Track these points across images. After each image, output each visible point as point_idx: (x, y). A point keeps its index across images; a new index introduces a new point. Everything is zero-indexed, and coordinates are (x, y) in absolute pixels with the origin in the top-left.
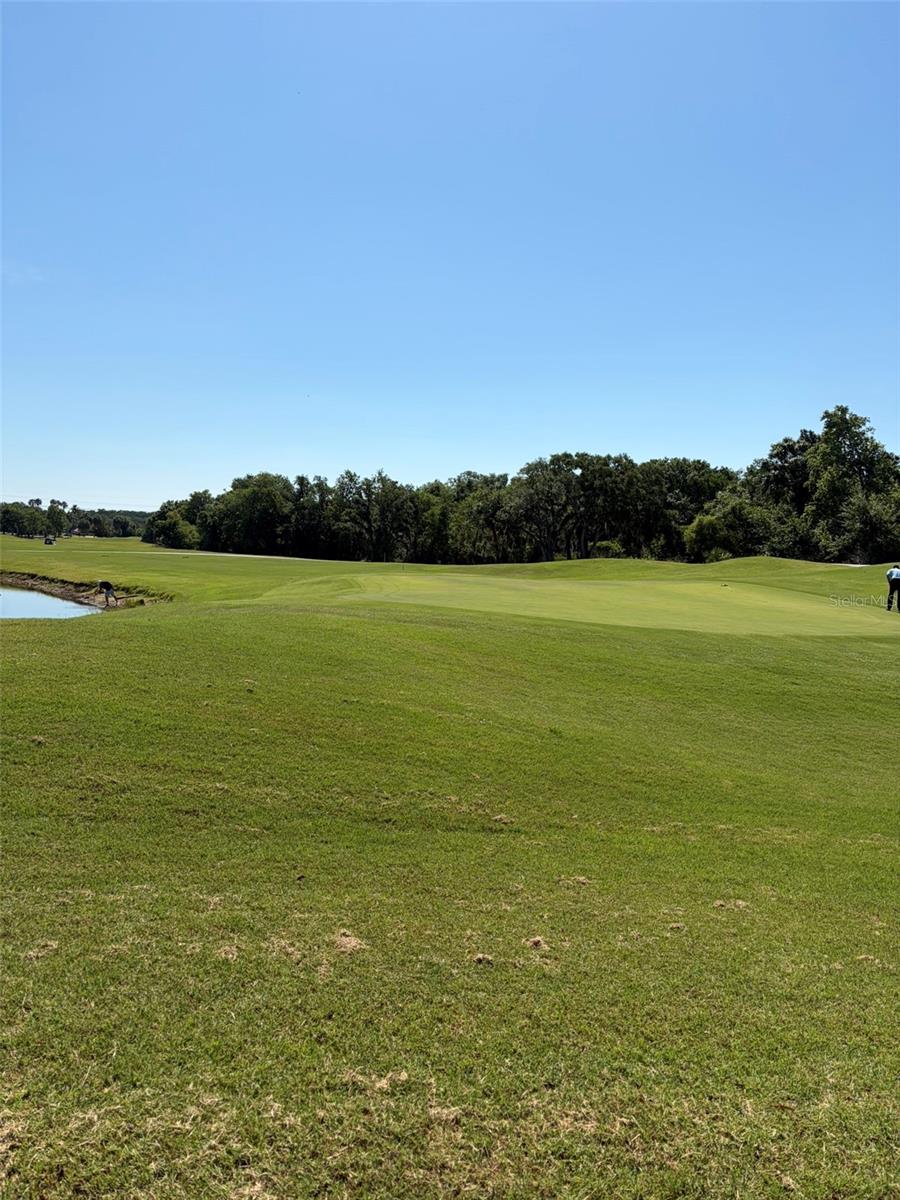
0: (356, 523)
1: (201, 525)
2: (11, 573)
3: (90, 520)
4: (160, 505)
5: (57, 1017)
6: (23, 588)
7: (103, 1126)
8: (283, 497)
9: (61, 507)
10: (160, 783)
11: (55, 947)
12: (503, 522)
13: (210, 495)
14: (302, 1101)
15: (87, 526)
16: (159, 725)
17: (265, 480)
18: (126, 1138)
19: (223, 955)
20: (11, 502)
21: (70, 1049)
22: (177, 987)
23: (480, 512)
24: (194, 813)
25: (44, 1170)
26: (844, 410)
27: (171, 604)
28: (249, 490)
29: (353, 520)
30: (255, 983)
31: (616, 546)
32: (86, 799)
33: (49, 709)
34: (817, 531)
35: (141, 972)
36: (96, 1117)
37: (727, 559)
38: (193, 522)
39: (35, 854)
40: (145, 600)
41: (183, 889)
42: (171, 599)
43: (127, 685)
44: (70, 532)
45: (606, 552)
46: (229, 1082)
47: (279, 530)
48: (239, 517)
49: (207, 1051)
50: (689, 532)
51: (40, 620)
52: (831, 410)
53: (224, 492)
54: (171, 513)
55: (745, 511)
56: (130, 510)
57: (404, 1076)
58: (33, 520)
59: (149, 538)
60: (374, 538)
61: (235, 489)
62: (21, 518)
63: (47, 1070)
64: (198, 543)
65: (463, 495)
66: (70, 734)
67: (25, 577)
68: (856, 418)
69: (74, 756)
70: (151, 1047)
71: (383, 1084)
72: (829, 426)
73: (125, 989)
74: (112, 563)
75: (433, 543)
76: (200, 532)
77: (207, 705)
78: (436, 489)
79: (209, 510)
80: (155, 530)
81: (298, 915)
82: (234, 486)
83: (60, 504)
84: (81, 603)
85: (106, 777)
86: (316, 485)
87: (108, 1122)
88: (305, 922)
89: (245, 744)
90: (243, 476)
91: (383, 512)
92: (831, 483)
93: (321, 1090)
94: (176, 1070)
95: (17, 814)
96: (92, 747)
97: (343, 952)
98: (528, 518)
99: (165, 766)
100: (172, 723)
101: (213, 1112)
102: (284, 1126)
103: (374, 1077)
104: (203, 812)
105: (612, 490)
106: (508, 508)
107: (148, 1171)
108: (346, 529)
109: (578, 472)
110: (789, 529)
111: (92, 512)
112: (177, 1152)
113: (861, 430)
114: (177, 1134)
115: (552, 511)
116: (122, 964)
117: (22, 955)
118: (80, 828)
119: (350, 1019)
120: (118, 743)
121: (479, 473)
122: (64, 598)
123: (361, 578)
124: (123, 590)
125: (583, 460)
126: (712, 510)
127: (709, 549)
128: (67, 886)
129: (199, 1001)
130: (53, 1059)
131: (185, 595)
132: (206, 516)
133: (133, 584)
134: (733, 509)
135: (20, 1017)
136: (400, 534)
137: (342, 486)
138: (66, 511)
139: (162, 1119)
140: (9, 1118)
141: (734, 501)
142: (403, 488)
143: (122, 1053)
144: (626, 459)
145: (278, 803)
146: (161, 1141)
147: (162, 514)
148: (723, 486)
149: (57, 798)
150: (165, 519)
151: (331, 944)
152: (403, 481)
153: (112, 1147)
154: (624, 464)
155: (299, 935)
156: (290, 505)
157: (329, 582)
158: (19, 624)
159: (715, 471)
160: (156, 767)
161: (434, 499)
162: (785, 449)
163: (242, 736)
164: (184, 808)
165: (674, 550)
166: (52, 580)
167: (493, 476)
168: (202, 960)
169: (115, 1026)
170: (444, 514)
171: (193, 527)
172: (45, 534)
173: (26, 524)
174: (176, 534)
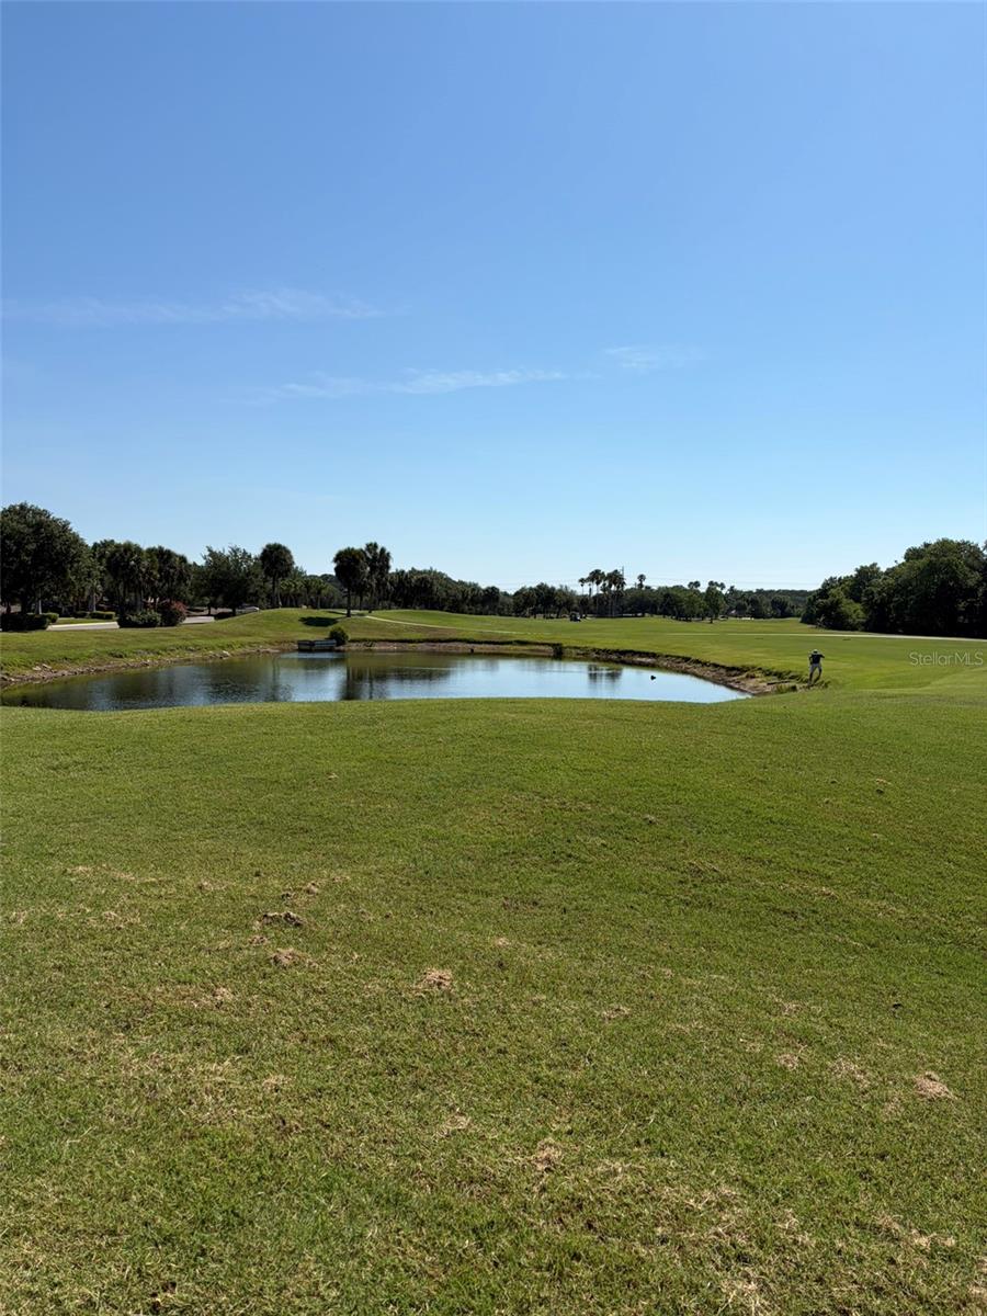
1: (867, 602)
2: (667, 656)
3: (748, 601)
4: (822, 583)
5: (611, 1074)
6: (678, 672)
7: (624, 1179)
8: (969, 566)
9: (719, 589)
10: (762, 879)
11: (626, 1012)
13: (878, 568)
14: (823, 1226)
15: (744, 608)
16: (771, 818)
17: (945, 547)
18: (642, 1196)
19: (783, 1062)
20: (672, 586)
21: (615, 1104)
22: (728, 1080)
24: (793, 914)
25: (567, 1198)
27: (824, 691)
28: (925, 561)
30: (808, 1098)
32: (686, 882)
33: (664, 790)
35: (696, 1055)
36: (620, 1170)
38: (857, 600)
39: (629, 926)
40: (798, 686)
41: (759, 988)
42: (826, 686)
43: (744, 773)
44: (727, 614)
46: (752, 1182)
47: (962, 605)
48: (912, 593)
49: (738, 1146)
51: (673, 703)
53: (895, 565)
54: (833, 591)
56: (790, 589)
57: (951, 1242)
58: (691, 603)
59: (808, 619)
61: (907, 561)
62: (681, 601)
63: (592, 1116)
64: (863, 624)
66: (680, 817)
67: (679, 660)
69: (680, 839)
70: (687, 1125)
71: (924, 1241)
73: (677, 1067)
74: (764, 647)
76: (866, 611)
77: (827, 802)
79: (876, 587)
80: (815, 610)
81: (881, 1043)
82: (908, 557)
83: (718, 585)
84: (732, 688)
85: (707, 864)
87: (629, 1177)
88: (886, 1053)
89: (863, 850)
90: (918, 544)
93: (848, 1224)
94: (704, 1154)
95: (621, 887)
96: (699, 833)
97: (922, 1096)
99: (770, 862)
100: (785, 817)
101: (728, 1203)
102: (795, 1242)
103: (914, 1231)
104: (803, 915)
107: (654, 1232)
111: (750, 592)
112: (684, 1226)
114: (687, 1210)
116: (682, 1044)
117: (598, 1014)
118: (675, 910)
119: (906, 1166)
120: (725, 831)
122: (715, 682)
124: (776, 675)
128: (651, 960)
129: (745, 1098)
130: (599, 1108)
131: (841, 682)
132: (872, 593)
133: (787, 669)
135: (582, 1065)
138: (724, 592)
139: (678, 1192)
140: (551, 1145)
143: (659, 1121)
145: (890, 921)
146: (672, 1212)
147: (823, 592)
149: (659, 878)
150: (827, 597)
151: (910, 1084)
153: (628, 1200)
155: (875, 1064)
156: (977, 575)
158: (652, 706)
160: (761, 861)
163: (861, 840)
164: (784, 908)
166: (704, 664)
168: (759, 1061)
169: (659, 1096)
171: (858, 606)
172: (702, 617)
173: (685, 606)
174: (839, 613)
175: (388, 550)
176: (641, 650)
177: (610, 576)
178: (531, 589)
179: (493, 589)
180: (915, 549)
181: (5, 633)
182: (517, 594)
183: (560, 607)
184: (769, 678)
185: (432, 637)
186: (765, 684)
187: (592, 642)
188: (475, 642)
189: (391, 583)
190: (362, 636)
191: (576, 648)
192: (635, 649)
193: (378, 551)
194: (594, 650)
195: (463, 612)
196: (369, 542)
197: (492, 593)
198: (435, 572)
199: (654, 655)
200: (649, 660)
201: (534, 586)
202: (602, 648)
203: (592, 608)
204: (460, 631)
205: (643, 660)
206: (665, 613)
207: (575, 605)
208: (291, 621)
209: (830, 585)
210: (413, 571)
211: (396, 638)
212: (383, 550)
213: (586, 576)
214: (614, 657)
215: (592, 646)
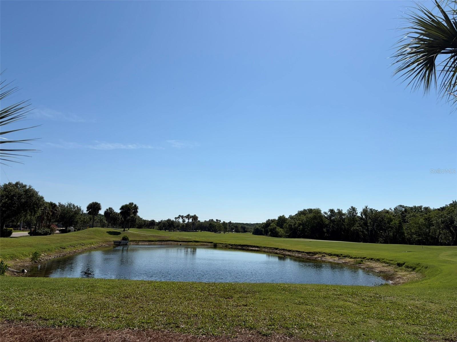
13: (285, 217)
38: (281, 227)
47: (325, 230)
54: (270, 224)
62: (215, 226)
75: (396, 235)
76: (284, 231)
86: (337, 212)
108: (357, 230)
136: (381, 232)
137: (349, 212)
156: (328, 221)
170: (401, 223)
174: (276, 232)
175: (137, 205)
178: (165, 221)
181: (3, 238)
185: (161, 239)
188: (177, 241)
190: (134, 239)
191: (221, 244)
193: (133, 205)
194: (230, 245)
196: (130, 202)
199: (257, 247)
205: (254, 249)
208: (104, 233)
211: (146, 240)
212: (135, 205)
215: (229, 243)
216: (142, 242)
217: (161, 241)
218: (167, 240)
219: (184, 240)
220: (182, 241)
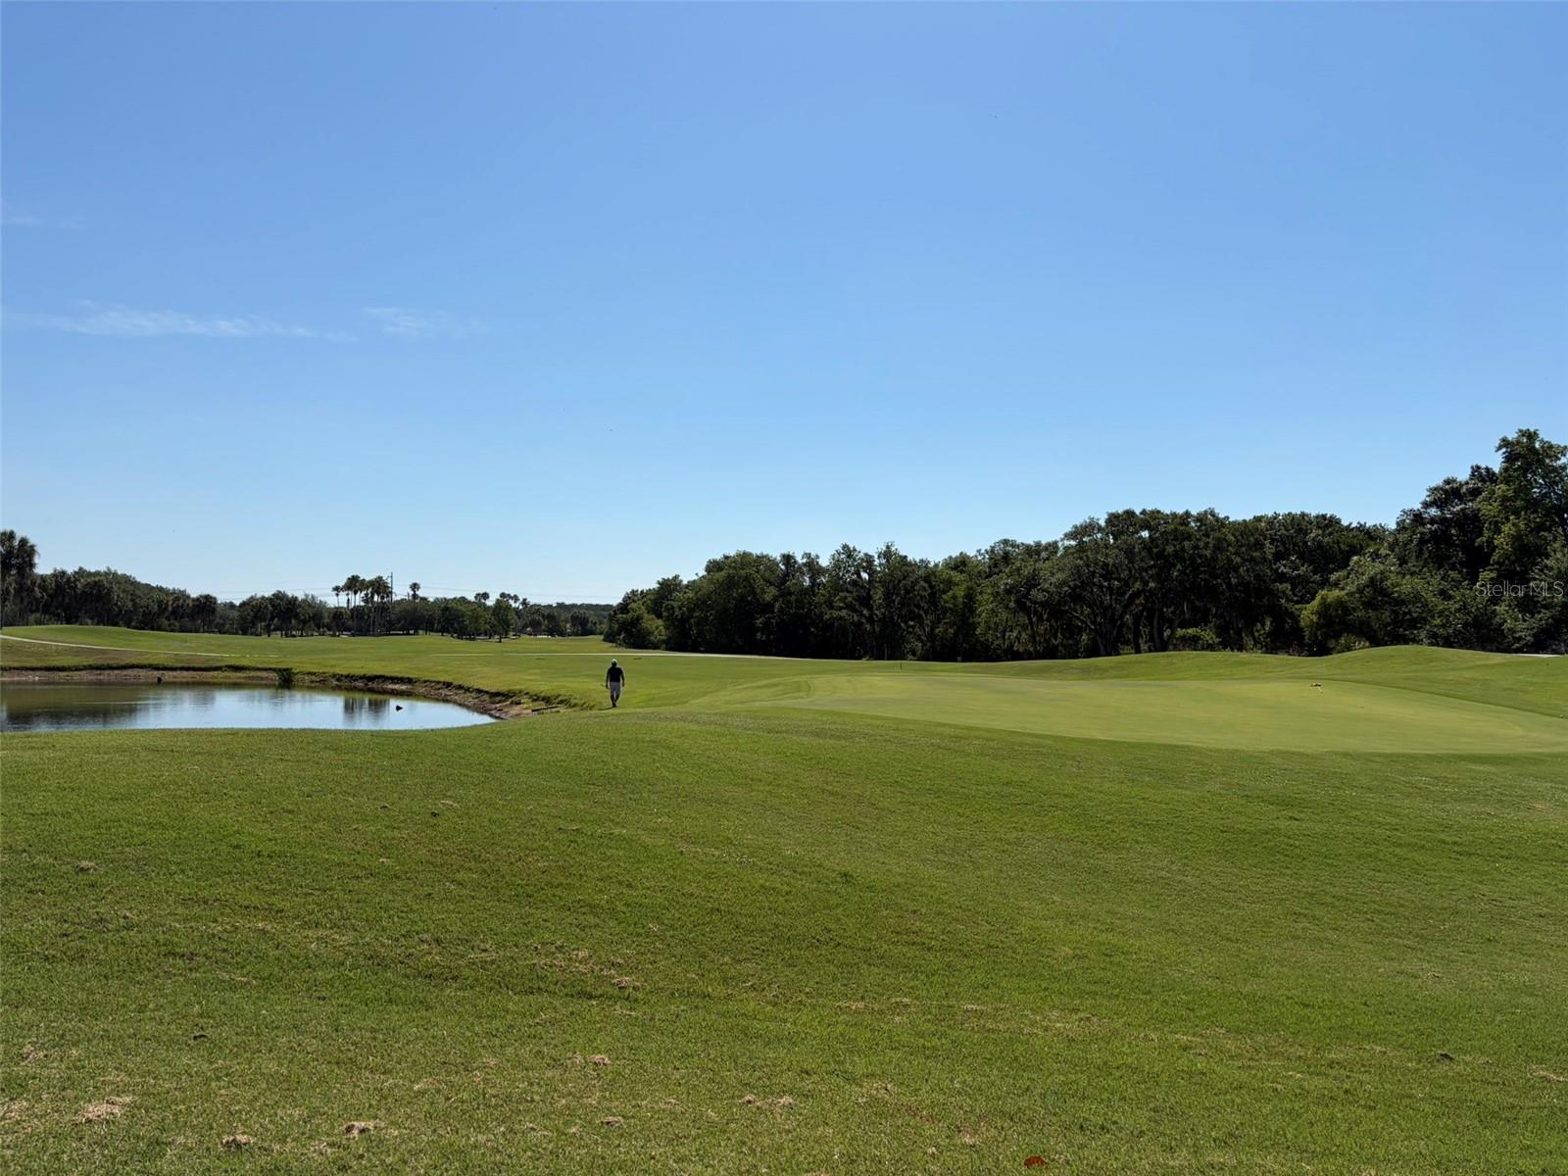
0: (854, 610)
1: (668, 618)
2: (425, 682)
3: (543, 616)
6: (437, 700)
8: (765, 580)
9: (510, 601)
12: (1041, 604)
13: (681, 581)
15: (539, 623)
17: (745, 559)
20: (452, 597)
23: (1008, 592)
26: (1531, 436)
28: (724, 574)
29: (850, 607)
31: (1208, 635)
34: (1500, 609)
37: (1363, 648)
38: (659, 616)
42: (590, 709)
44: (520, 631)
45: (1193, 643)
47: (759, 622)
48: (711, 607)
50: (1308, 613)
52: (1512, 436)
53: (696, 578)
54: (633, 605)
55: (1389, 583)
56: (594, 603)
58: (476, 618)
59: (610, 638)
60: (877, 629)
61: (708, 573)
62: (462, 616)
64: (663, 641)
65: (997, 570)
67: (439, 686)
68: (1551, 447)
72: (1510, 459)
75: (956, 634)
76: (666, 628)
78: (961, 564)
79: (678, 599)
80: (616, 626)
82: (708, 569)
83: (512, 598)
84: (492, 716)
86: (804, 565)
90: (718, 556)
91: (887, 596)
92: (1517, 538)
98: (1076, 597)
105: (1192, 558)
106: (1046, 586)
108: (841, 618)
109: (1145, 534)
110: (1457, 606)
111: (550, 606)
113: (1559, 463)
115: (1110, 588)
121: (1019, 541)
123: (819, 681)
124: (543, 700)
125: (1152, 519)
126: (1342, 584)
127: (1337, 637)
132: (673, 608)
133: (555, 693)
134: (1372, 580)
136: (912, 623)
137: (837, 564)
138: (516, 605)
141: (1373, 569)
142: (916, 564)
144: (1213, 515)
147: (624, 607)
148: (1362, 548)
150: (628, 612)
152: (914, 555)
154: (1209, 523)
156: (772, 591)
157: (776, 685)
159: (1348, 528)
161: (957, 577)
162: (1447, 494)
165: (1287, 639)
166: (468, 690)
167: (1038, 544)
170: (970, 597)
171: (660, 622)
172: (490, 634)
173: (467, 622)
174: (640, 630)
175: (32, 541)
176: (395, 675)
177: (372, 583)
179: (208, 598)
180: (715, 561)
182: (243, 604)
183: (304, 622)
184: (536, 703)
185: (100, 662)
186: (530, 711)
187: (332, 666)
188: (165, 669)
189: (43, 588)
191: (309, 673)
192: (388, 674)
193: (16, 543)
194: (334, 676)
195: (159, 629)
197: (206, 604)
198: (115, 574)
199: (410, 681)
200: (404, 687)
201: (268, 594)
202: (345, 673)
203: (350, 623)
204: (141, 654)
205: (396, 687)
206: (443, 630)
207: (327, 620)
209: (631, 597)
210: (81, 572)
211: (39, 665)
212: (24, 542)
213: (341, 584)
214: (360, 684)
215: (332, 671)
216: (16, 672)
217: (98, 668)
218: (122, 663)
219: (191, 665)
220: (182, 669)
